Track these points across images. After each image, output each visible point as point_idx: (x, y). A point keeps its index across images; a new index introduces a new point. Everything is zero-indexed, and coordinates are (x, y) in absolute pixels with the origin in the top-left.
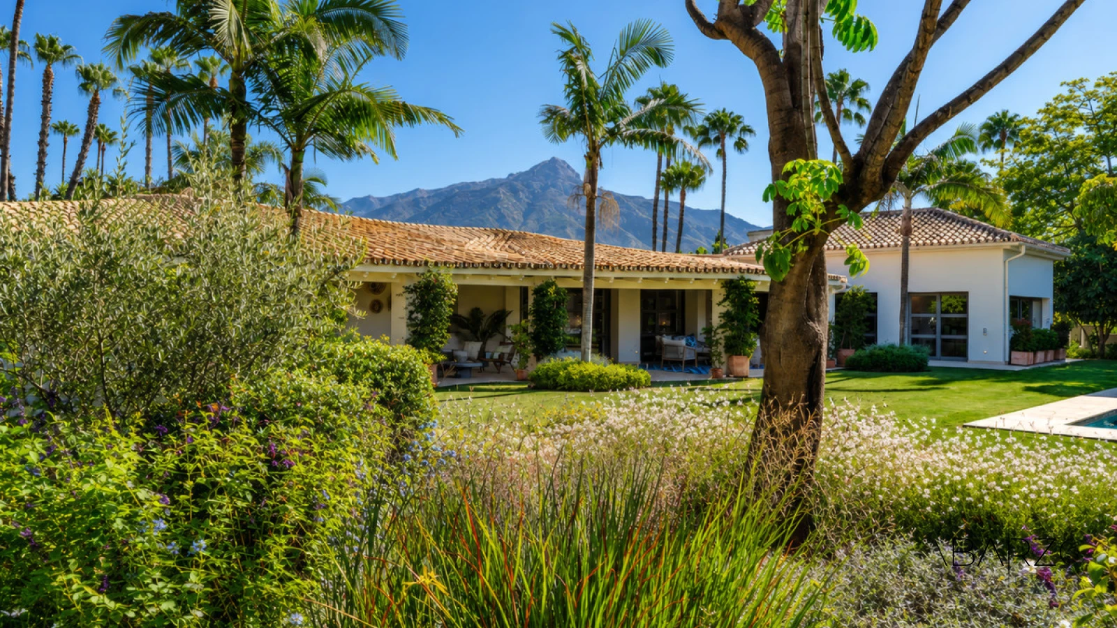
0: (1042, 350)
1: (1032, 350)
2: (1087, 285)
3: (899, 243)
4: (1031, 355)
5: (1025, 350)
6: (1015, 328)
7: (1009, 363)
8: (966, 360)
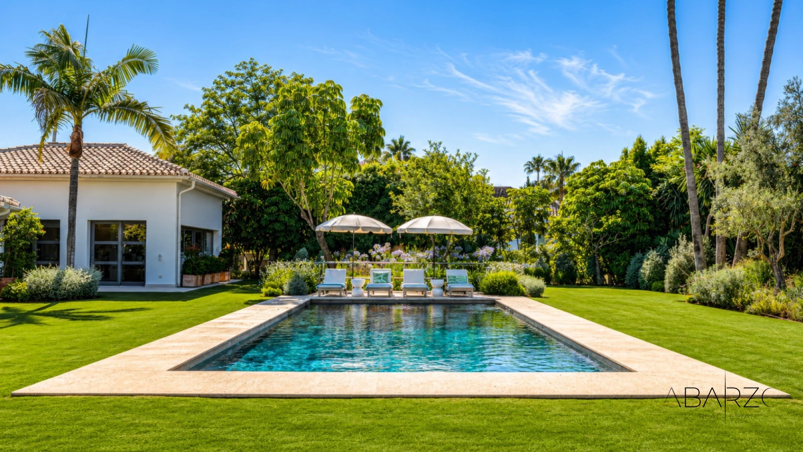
0: (210, 273)
1: (200, 274)
2: (247, 222)
3: (68, 171)
4: (200, 278)
5: (193, 274)
6: (187, 255)
7: (181, 286)
8: (143, 285)
